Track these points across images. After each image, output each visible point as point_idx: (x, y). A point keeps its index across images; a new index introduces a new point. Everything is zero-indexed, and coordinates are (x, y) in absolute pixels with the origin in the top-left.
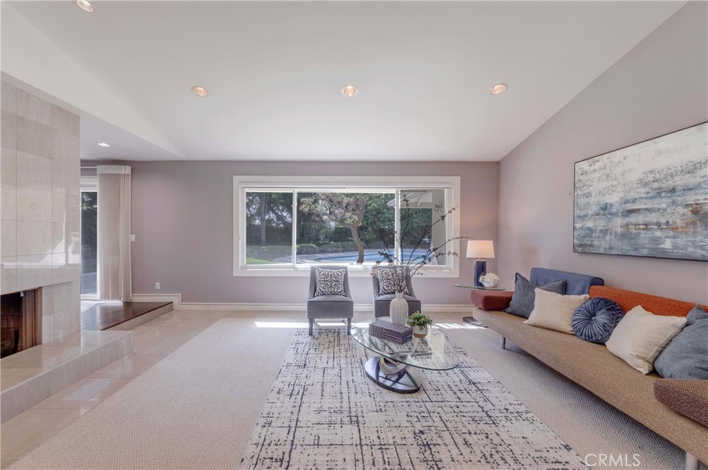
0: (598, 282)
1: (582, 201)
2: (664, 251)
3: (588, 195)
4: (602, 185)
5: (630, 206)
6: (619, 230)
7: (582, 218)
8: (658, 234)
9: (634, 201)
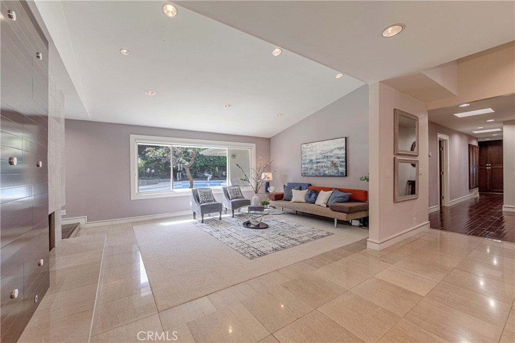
0: (310, 185)
1: (304, 158)
2: (326, 174)
3: (306, 156)
4: (310, 153)
5: (318, 161)
6: (315, 168)
7: (304, 164)
8: (325, 169)
9: (319, 159)
